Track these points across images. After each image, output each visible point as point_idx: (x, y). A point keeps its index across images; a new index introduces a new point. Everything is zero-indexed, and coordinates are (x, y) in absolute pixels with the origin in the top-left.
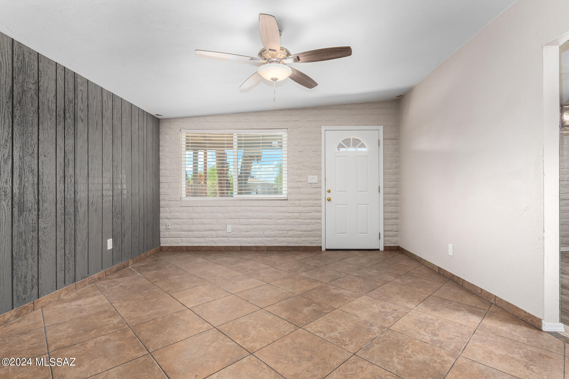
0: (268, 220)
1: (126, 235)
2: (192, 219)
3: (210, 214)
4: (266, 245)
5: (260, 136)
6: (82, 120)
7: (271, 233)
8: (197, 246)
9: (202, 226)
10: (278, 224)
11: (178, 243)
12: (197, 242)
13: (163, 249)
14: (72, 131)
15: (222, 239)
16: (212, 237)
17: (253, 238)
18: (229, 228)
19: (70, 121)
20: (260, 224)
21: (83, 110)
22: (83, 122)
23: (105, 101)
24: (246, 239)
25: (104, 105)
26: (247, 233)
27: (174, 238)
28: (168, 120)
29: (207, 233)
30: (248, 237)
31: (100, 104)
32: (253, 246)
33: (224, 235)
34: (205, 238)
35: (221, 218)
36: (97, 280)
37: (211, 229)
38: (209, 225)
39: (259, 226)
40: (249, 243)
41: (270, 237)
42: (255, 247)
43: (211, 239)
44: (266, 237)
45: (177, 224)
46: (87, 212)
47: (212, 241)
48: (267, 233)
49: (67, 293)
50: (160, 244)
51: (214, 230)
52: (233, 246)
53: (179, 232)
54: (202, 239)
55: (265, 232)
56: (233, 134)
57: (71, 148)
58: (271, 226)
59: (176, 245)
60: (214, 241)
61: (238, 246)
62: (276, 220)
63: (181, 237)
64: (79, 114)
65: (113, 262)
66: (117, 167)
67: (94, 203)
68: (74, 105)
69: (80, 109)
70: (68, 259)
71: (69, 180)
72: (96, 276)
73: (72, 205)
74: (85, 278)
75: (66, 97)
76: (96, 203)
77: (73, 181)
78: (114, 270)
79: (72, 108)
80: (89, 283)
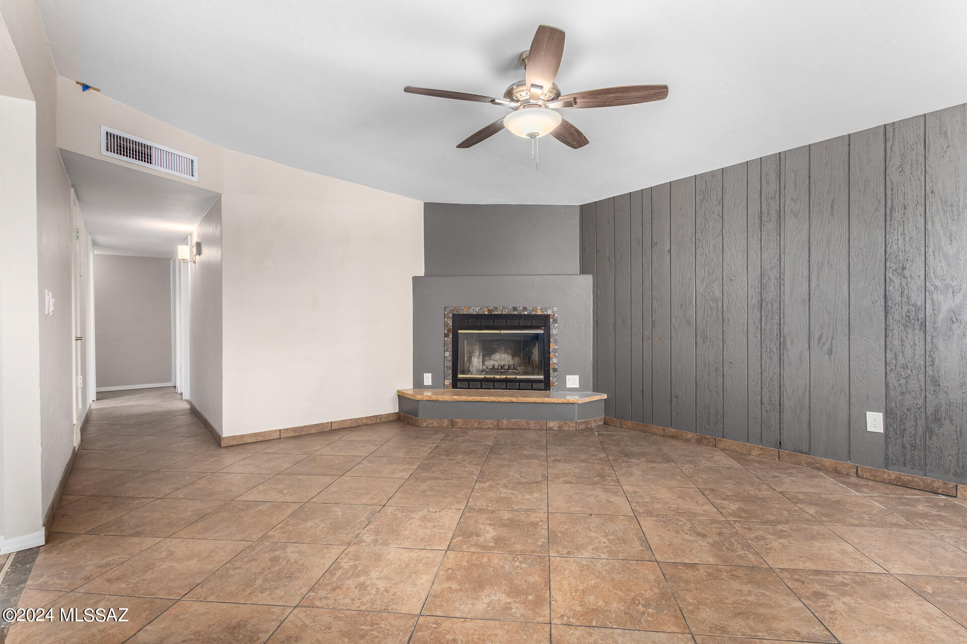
1: (945, 422)
6: (796, 214)
14: (775, 238)
19: (770, 225)
21: (798, 199)
22: (797, 216)
23: (858, 154)
25: (855, 162)
31: (841, 167)
36: (831, 470)
46: (807, 355)
49: (763, 454)
57: (774, 261)
64: (790, 207)
65: (887, 464)
66: (904, 268)
67: (823, 340)
68: (778, 201)
69: (792, 199)
70: (767, 411)
71: (769, 306)
72: (828, 462)
73: (775, 339)
74: (801, 452)
75: (764, 194)
76: (829, 342)
77: (776, 306)
78: (886, 476)
79: (774, 207)
80: (809, 464)
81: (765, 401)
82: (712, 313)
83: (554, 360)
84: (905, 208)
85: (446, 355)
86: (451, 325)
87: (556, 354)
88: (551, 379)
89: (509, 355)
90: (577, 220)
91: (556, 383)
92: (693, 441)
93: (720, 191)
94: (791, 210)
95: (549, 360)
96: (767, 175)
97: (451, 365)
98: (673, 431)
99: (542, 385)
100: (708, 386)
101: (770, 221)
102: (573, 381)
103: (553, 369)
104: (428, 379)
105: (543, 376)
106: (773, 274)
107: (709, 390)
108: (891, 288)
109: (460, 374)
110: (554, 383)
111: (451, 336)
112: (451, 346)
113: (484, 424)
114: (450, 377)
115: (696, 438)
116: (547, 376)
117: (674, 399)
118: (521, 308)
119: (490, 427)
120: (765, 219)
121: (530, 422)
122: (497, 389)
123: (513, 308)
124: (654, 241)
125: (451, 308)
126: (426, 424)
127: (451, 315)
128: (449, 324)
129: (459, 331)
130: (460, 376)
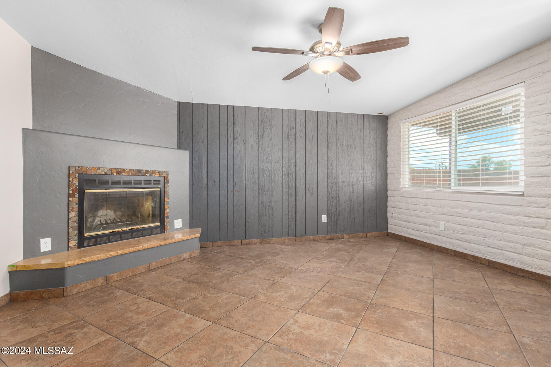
0: (492, 223)
1: (341, 215)
2: (409, 210)
3: (424, 206)
4: (487, 258)
5: (479, 107)
6: (301, 137)
7: (495, 243)
8: (413, 239)
9: (417, 218)
10: (506, 231)
11: (399, 232)
12: (413, 235)
13: (389, 235)
14: (294, 146)
15: (435, 236)
16: (426, 233)
17: (470, 244)
18: (442, 225)
19: (292, 140)
20: (479, 227)
21: (301, 131)
22: (301, 138)
23: (320, 120)
24: (460, 243)
25: (319, 122)
26: (462, 236)
27: (397, 227)
28: (392, 114)
29: (422, 227)
30: (464, 241)
31: (315, 123)
32: (469, 254)
33: (437, 232)
34: (420, 232)
35: (434, 212)
36: (313, 240)
37: (425, 223)
38: (424, 219)
39: (478, 230)
40: (465, 249)
41: (494, 248)
42: (472, 256)
43: (426, 234)
44: (488, 246)
45: (399, 213)
46: (305, 195)
47: (425, 236)
48: (488, 240)
49: (289, 241)
50: (387, 230)
51: (428, 225)
52: (447, 248)
53: (400, 221)
54: (418, 232)
55: (486, 239)
56: (451, 112)
57: (293, 156)
58: (496, 232)
59: (397, 234)
60: (427, 237)
61: (451, 249)
62: (504, 225)
63: (401, 227)
64: (299, 134)
65: (328, 232)
66: (332, 164)
67: (310, 189)
68: (295, 130)
69: (299, 131)
70: (290, 222)
71: (291, 175)
72: (311, 237)
73: (293, 190)
74: (303, 236)
75: (289, 126)
76: (312, 190)
77: (294, 176)
78: (328, 237)
79: (293, 132)
80: (306, 240)
81: (290, 217)
82: (267, 178)
83: (167, 210)
84: (332, 143)
85: (70, 216)
86: (77, 184)
87: (169, 206)
88: (165, 224)
89: (111, 210)
90: (176, 111)
91: (169, 227)
92: (258, 243)
93: (271, 119)
94: (299, 135)
95: (164, 210)
96: (290, 118)
97: (77, 225)
98: (247, 241)
99: (159, 230)
100: (265, 214)
101: (292, 138)
102: (178, 224)
103: (167, 217)
104: (46, 244)
105: (159, 223)
106: (293, 161)
107: (266, 216)
108: (329, 171)
109: (87, 233)
110: (167, 227)
111: (77, 196)
112: (77, 206)
113: (137, 271)
114: (76, 237)
115: (259, 241)
116: (162, 222)
117: (247, 224)
118: (144, 171)
119: (143, 271)
120: (290, 137)
121: (172, 258)
122: (124, 240)
123: (138, 170)
124: (236, 137)
125: (77, 168)
126: (76, 290)
127: (77, 175)
128: (75, 183)
129: (86, 191)
130: (86, 235)
